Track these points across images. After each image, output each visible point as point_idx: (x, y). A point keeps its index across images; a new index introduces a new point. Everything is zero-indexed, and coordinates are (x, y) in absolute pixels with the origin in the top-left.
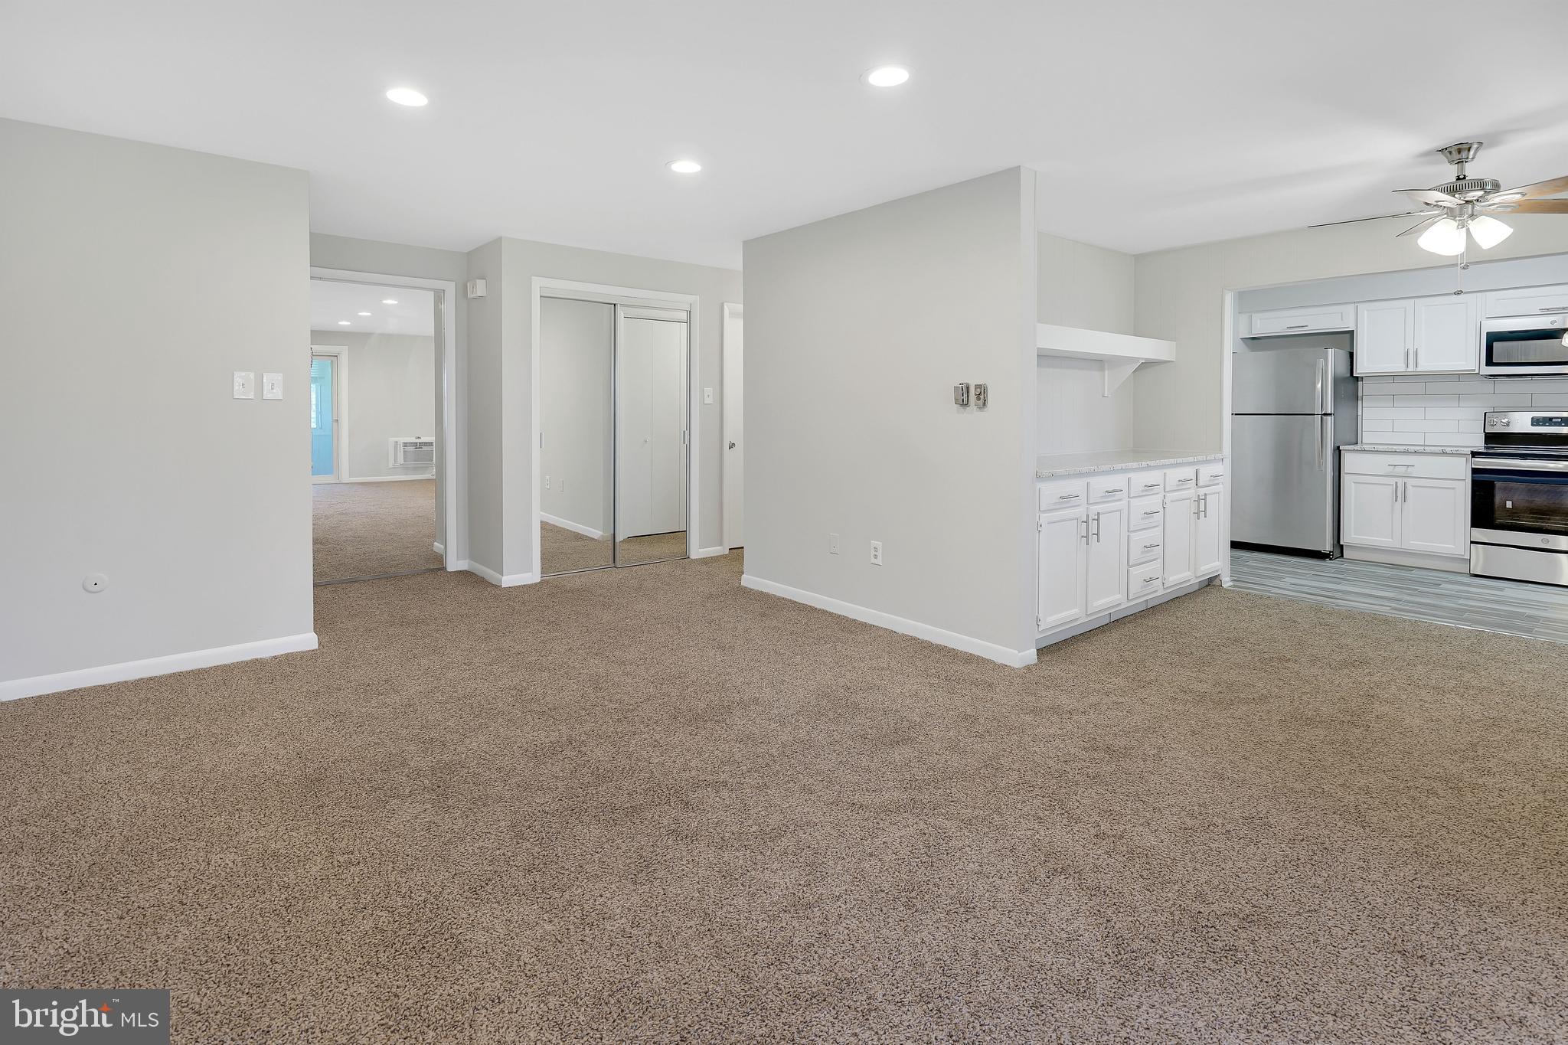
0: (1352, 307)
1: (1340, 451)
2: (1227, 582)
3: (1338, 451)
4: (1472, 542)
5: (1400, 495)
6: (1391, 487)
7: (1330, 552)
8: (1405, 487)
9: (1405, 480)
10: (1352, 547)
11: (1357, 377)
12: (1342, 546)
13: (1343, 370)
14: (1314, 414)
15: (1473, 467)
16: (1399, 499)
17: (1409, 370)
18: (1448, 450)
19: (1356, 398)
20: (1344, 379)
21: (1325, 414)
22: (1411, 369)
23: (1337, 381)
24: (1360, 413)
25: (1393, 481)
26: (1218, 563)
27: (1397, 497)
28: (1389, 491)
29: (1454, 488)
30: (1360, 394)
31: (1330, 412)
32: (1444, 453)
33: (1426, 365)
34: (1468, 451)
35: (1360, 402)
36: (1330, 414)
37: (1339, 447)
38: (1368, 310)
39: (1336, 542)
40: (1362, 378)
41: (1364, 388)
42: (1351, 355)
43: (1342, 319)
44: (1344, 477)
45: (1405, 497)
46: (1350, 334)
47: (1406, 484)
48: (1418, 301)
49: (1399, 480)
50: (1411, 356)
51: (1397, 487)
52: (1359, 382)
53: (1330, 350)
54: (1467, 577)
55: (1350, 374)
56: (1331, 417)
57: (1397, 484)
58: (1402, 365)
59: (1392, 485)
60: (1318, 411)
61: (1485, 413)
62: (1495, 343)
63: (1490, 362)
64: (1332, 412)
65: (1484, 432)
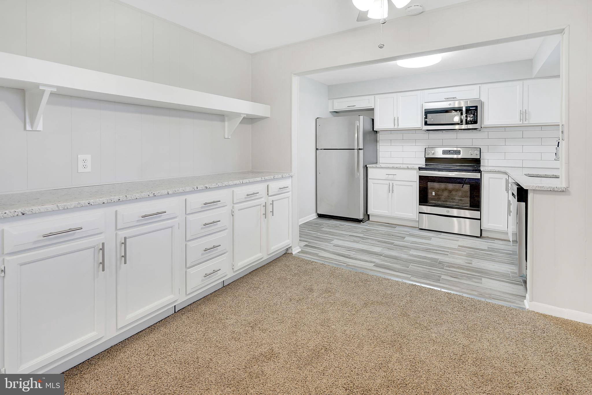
0: (373, 97)
1: (367, 167)
2: (295, 251)
3: (366, 168)
4: (420, 213)
5: (391, 190)
7: (362, 219)
8: (393, 185)
9: (393, 182)
10: (372, 215)
11: (377, 131)
12: (369, 215)
13: (369, 127)
14: (354, 149)
15: (420, 175)
17: (399, 127)
18: (410, 166)
19: (376, 141)
20: (370, 132)
21: (360, 149)
22: (396, 127)
23: (365, 134)
24: (378, 149)
25: (387, 182)
26: (288, 241)
27: (389, 190)
28: (387, 186)
29: (412, 186)
30: (378, 140)
31: (361, 148)
32: (408, 168)
33: (403, 125)
34: (417, 167)
35: (378, 143)
36: (362, 149)
37: (366, 166)
38: (379, 98)
39: (366, 213)
40: (379, 131)
41: (380, 136)
42: (373, 120)
43: (369, 103)
44: (369, 181)
45: (393, 190)
46: (373, 110)
47: (393, 183)
48: (398, 94)
49: (390, 182)
50: (396, 120)
51: (389, 185)
52: (377, 133)
53: (361, 117)
54: (418, 230)
55: (372, 130)
56: (363, 150)
57: (389, 183)
58: (393, 125)
59: (387, 184)
60: (356, 147)
61: (425, 148)
62: (428, 115)
63: (426, 124)
64: (363, 148)
65: (425, 157)
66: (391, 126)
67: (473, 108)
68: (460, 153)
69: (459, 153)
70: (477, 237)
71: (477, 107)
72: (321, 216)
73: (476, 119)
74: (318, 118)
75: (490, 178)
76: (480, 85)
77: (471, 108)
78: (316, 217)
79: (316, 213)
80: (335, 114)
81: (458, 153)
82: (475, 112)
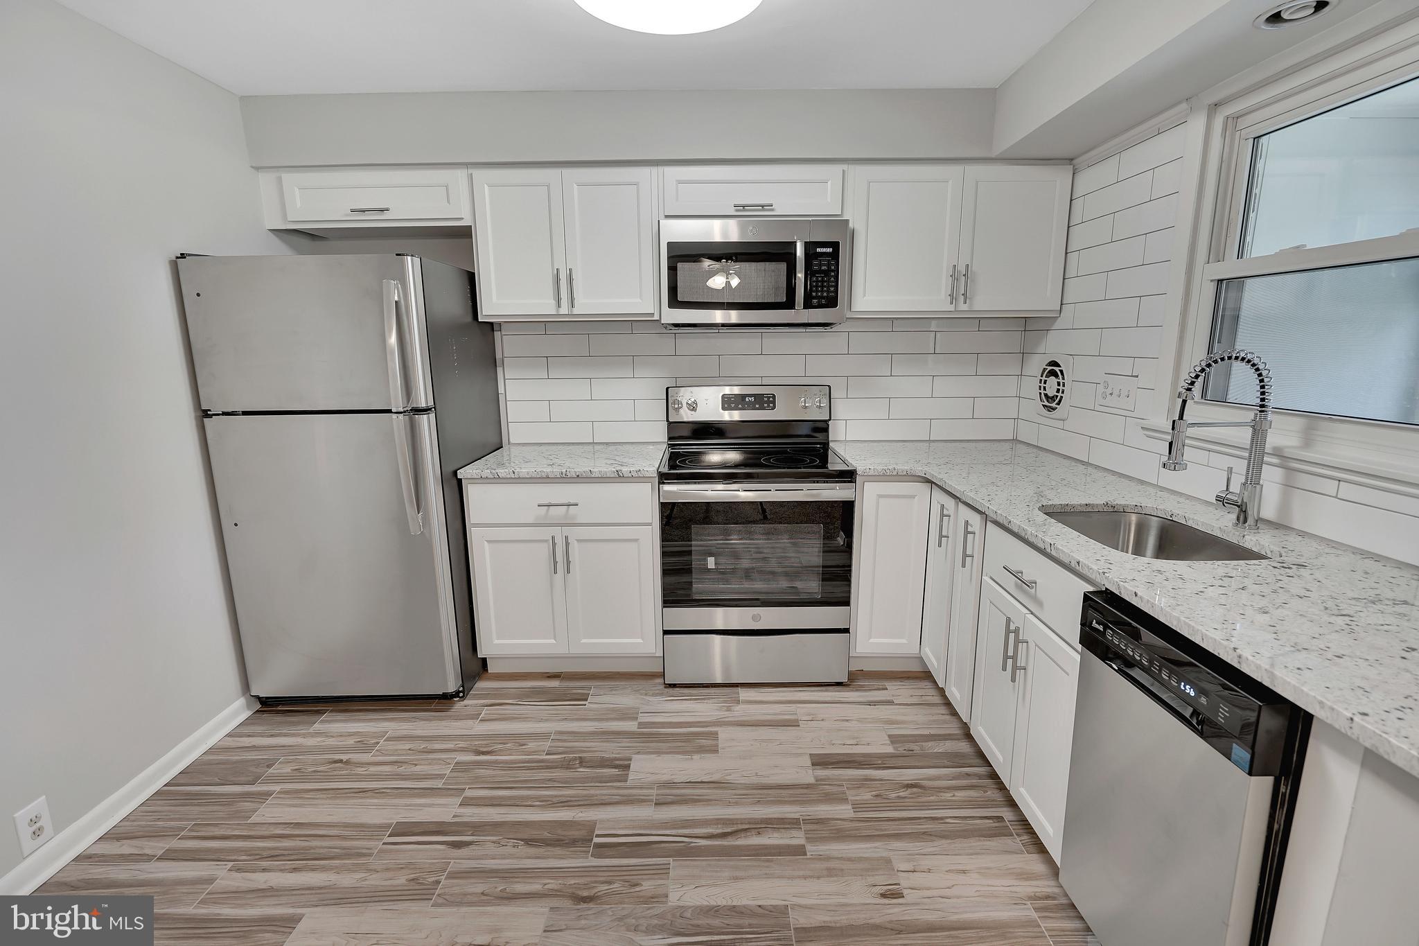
0: (461, 174)
1: (460, 481)
3: (455, 488)
4: (666, 632)
5: (560, 561)
6: (545, 545)
7: (457, 691)
8: (567, 544)
9: (565, 530)
10: (498, 659)
11: (489, 325)
12: (482, 657)
14: (391, 411)
15: (661, 501)
16: (560, 567)
17: (576, 311)
18: (625, 469)
19: (490, 362)
20: (458, 327)
21: (417, 411)
22: (564, 310)
23: (436, 335)
24: (501, 390)
25: (546, 533)
27: (555, 563)
28: (545, 550)
29: (636, 540)
30: (499, 356)
31: (423, 405)
32: (620, 477)
33: (589, 303)
34: (654, 470)
35: (499, 370)
36: (425, 410)
37: (454, 473)
38: (490, 185)
40: (500, 324)
41: (506, 344)
42: (471, 278)
43: (448, 202)
44: (474, 535)
45: (568, 562)
46: (465, 234)
47: (566, 538)
48: (568, 172)
49: (556, 531)
50: (562, 283)
51: (554, 544)
52: (493, 330)
53: (411, 265)
54: (661, 694)
55: (469, 319)
56: (432, 416)
57: (553, 538)
58: (553, 302)
59: (546, 541)
60: (398, 403)
61: (667, 389)
62: (680, 266)
63: (674, 302)
64: (431, 403)
65: (667, 420)
66: (541, 304)
67: (824, 250)
68: (774, 402)
69: (771, 405)
70: (839, 684)
71: (835, 245)
72: (269, 705)
73: (832, 289)
74: (183, 256)
75: (880, 496)
76: (845, 167)
77: (819, 250)
78: (248, 714)
79: (244, 694)
80: (305, 242)
81: (768, 402)
82: (829, 265)
